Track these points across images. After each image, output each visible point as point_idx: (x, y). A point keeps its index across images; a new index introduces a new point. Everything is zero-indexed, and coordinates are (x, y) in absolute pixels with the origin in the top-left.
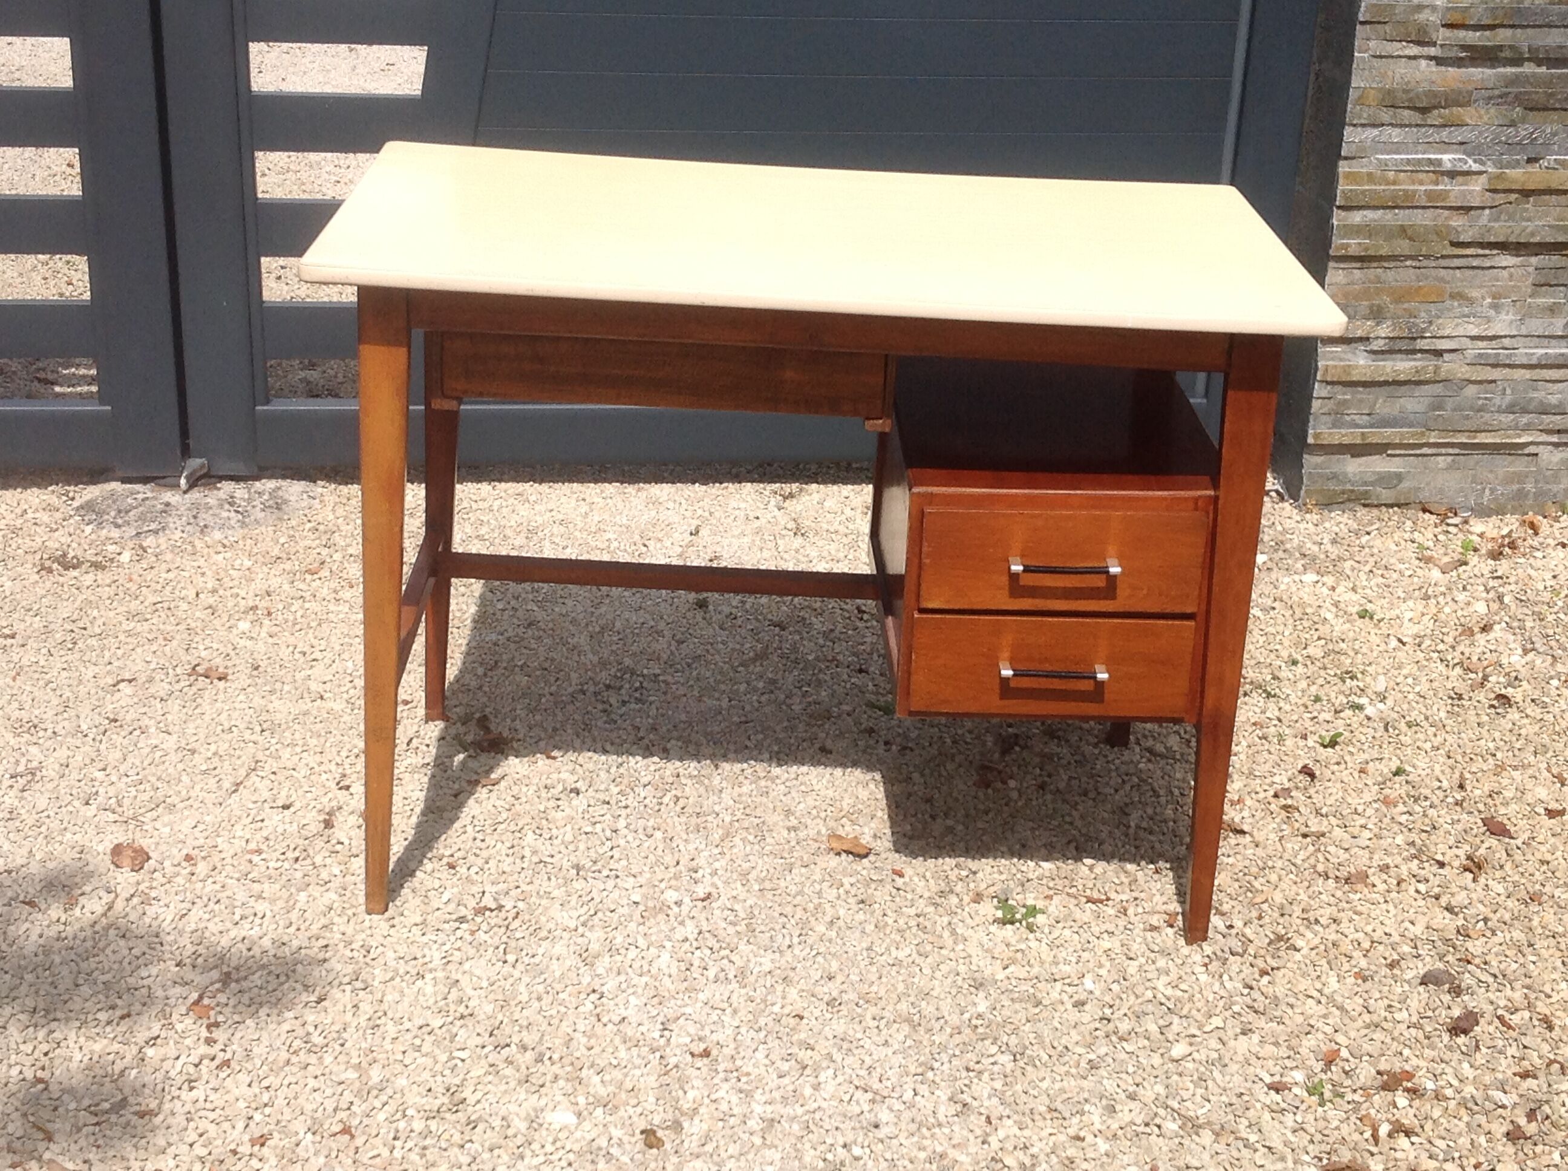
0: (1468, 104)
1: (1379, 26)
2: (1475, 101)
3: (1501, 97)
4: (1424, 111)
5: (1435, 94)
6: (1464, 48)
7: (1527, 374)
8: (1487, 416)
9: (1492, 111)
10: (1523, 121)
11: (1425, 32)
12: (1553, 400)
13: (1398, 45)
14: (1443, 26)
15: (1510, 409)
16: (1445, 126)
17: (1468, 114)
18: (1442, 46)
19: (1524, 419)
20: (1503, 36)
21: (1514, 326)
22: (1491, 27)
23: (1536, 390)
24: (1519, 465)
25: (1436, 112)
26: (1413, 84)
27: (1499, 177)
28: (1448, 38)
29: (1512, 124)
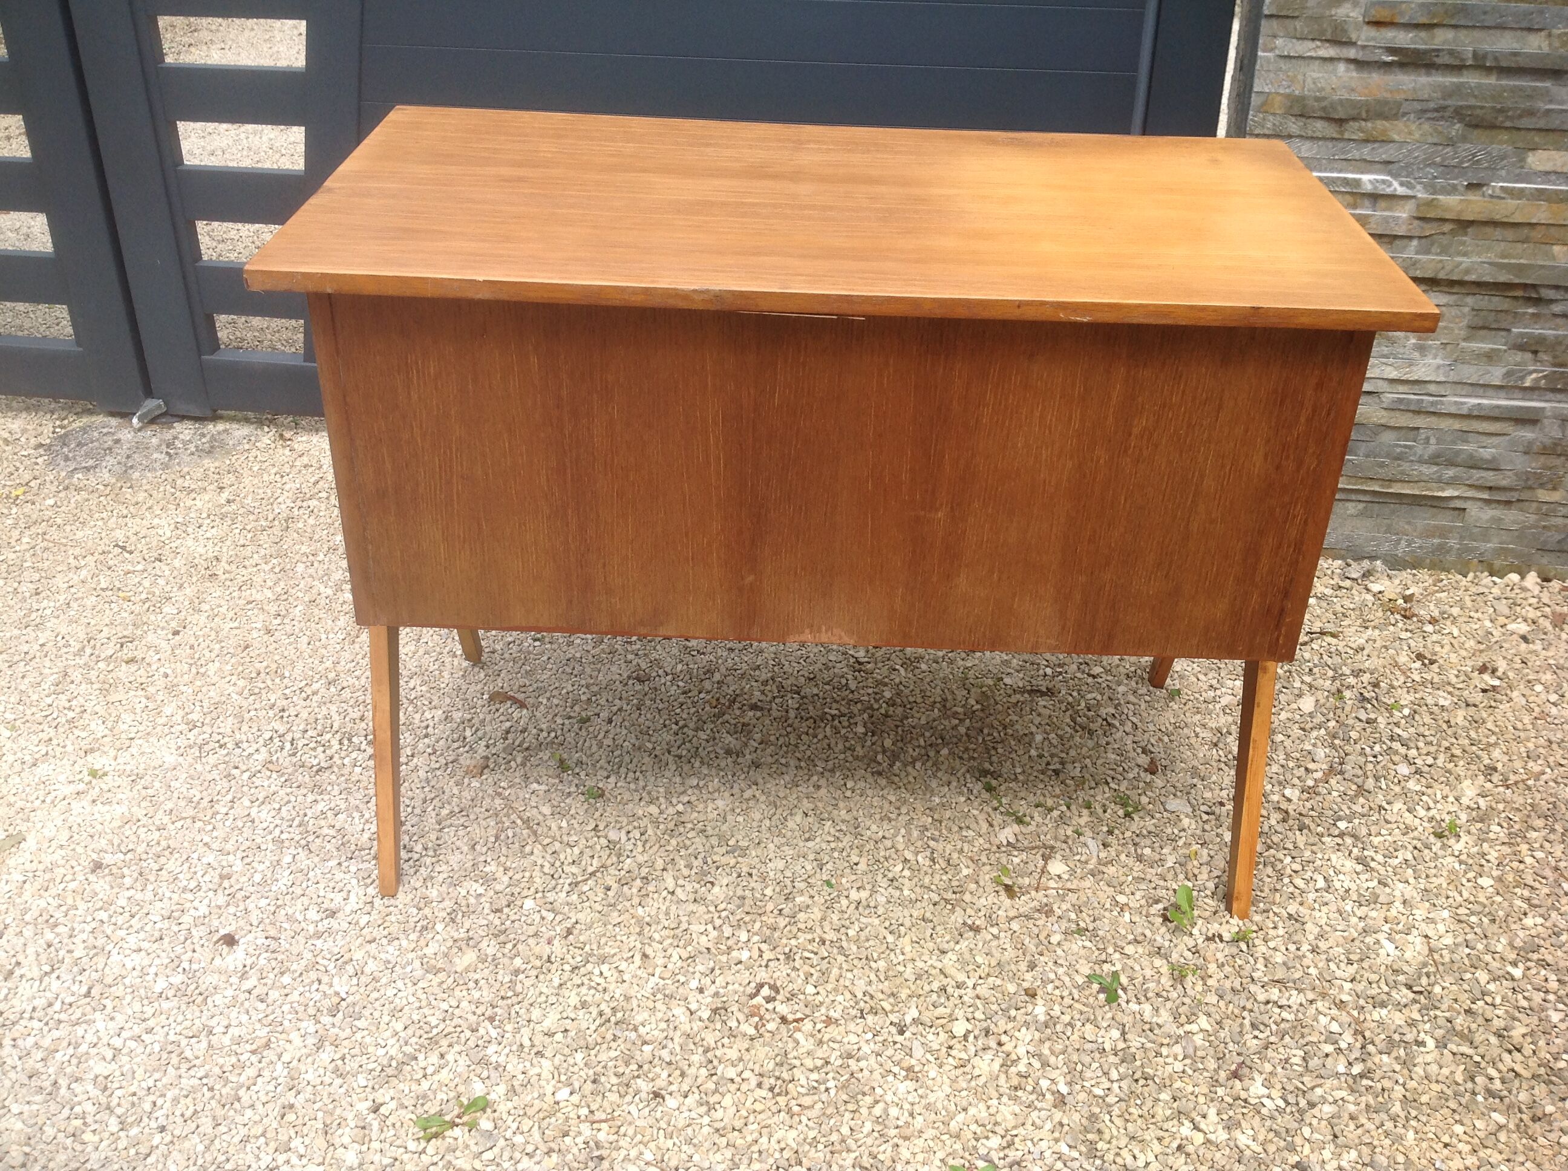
0: (1396, 117)
1: (1287, 21)
2: (1405, 114)
3: (1436, 110)
4: (1340, 122)
5: (1353, 104)
6: (1391, 51)
7: (1457, 425)
8: (1406, 466)
9: (1426, 127)
10: (1464, 139)
11: (1344, 31)
12: (1487, 453)
13: (1311, 45)
14: (1368, 23)
15: (1434, 460)
16: (1367, 141)
17: (1397, 130)
18: (1364, 47)
19: (1450, 472)
20: (1442, 38)
21: (1441, 371)
22: (1429, 27)
23: (1466, 441)
24: (1443, 520)
25: (1355, 125)
26: (1328, 90)
27: (1430, 204)
28: (1374, 39)
29: (1451, 143)
